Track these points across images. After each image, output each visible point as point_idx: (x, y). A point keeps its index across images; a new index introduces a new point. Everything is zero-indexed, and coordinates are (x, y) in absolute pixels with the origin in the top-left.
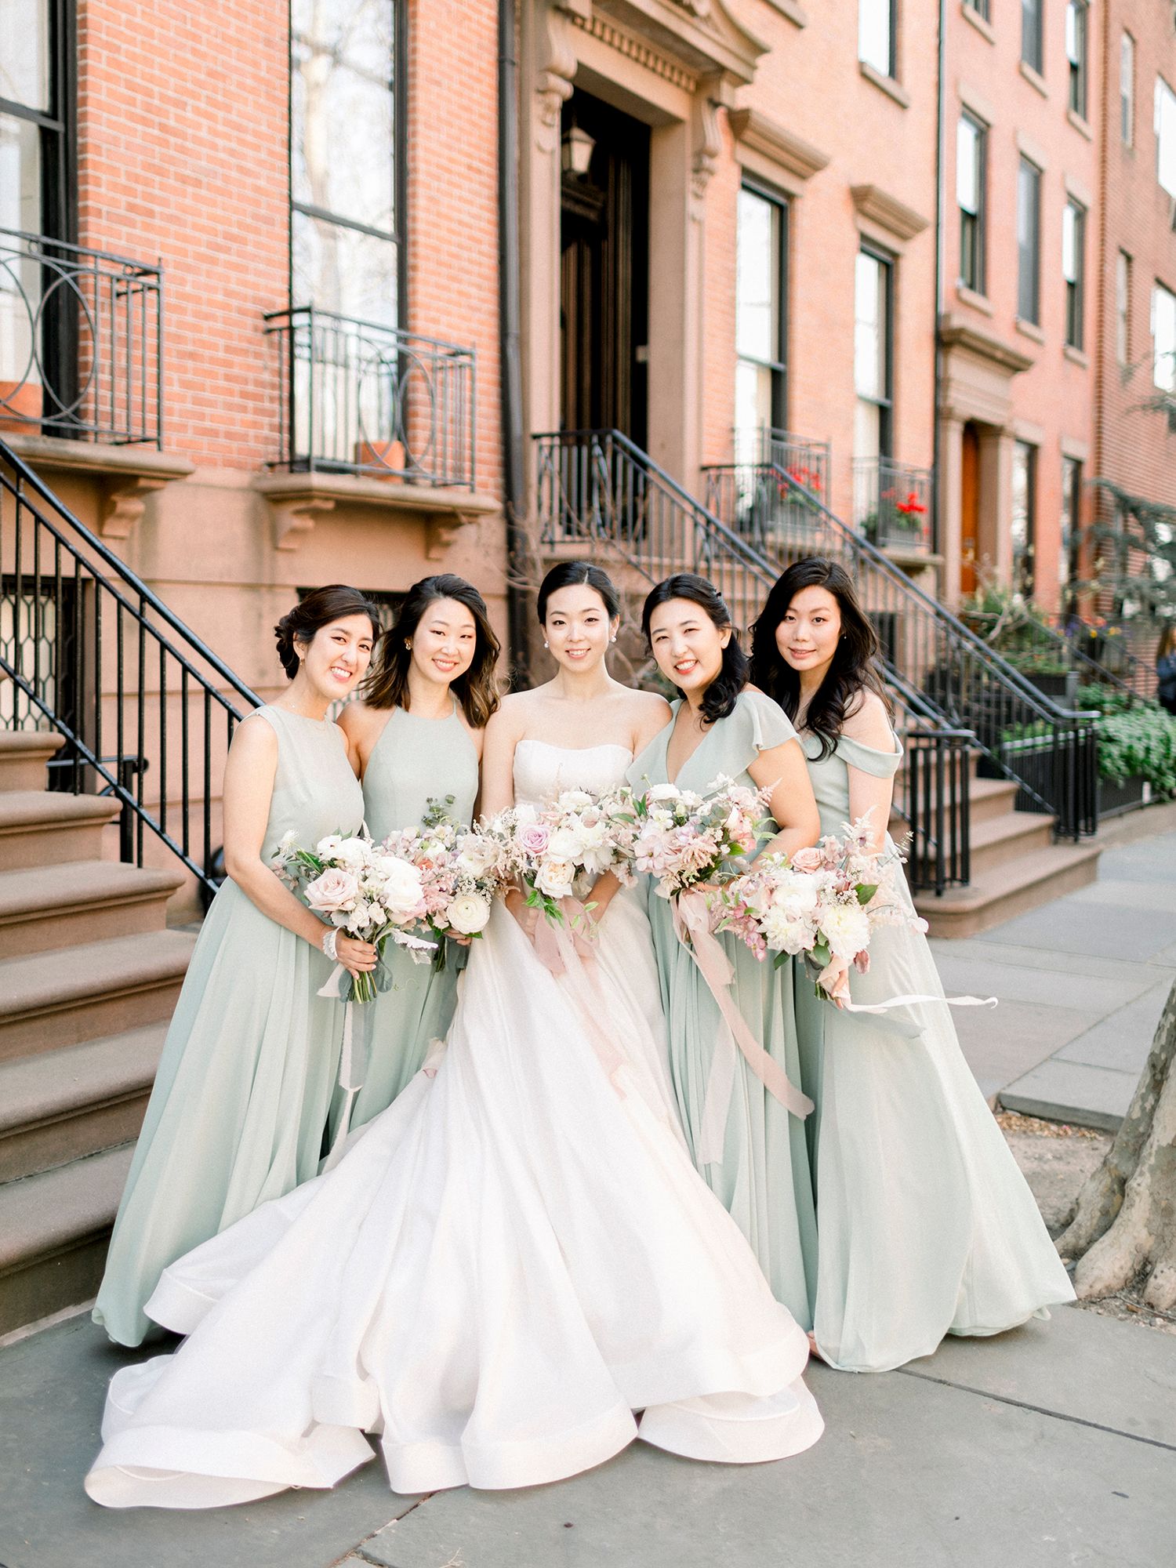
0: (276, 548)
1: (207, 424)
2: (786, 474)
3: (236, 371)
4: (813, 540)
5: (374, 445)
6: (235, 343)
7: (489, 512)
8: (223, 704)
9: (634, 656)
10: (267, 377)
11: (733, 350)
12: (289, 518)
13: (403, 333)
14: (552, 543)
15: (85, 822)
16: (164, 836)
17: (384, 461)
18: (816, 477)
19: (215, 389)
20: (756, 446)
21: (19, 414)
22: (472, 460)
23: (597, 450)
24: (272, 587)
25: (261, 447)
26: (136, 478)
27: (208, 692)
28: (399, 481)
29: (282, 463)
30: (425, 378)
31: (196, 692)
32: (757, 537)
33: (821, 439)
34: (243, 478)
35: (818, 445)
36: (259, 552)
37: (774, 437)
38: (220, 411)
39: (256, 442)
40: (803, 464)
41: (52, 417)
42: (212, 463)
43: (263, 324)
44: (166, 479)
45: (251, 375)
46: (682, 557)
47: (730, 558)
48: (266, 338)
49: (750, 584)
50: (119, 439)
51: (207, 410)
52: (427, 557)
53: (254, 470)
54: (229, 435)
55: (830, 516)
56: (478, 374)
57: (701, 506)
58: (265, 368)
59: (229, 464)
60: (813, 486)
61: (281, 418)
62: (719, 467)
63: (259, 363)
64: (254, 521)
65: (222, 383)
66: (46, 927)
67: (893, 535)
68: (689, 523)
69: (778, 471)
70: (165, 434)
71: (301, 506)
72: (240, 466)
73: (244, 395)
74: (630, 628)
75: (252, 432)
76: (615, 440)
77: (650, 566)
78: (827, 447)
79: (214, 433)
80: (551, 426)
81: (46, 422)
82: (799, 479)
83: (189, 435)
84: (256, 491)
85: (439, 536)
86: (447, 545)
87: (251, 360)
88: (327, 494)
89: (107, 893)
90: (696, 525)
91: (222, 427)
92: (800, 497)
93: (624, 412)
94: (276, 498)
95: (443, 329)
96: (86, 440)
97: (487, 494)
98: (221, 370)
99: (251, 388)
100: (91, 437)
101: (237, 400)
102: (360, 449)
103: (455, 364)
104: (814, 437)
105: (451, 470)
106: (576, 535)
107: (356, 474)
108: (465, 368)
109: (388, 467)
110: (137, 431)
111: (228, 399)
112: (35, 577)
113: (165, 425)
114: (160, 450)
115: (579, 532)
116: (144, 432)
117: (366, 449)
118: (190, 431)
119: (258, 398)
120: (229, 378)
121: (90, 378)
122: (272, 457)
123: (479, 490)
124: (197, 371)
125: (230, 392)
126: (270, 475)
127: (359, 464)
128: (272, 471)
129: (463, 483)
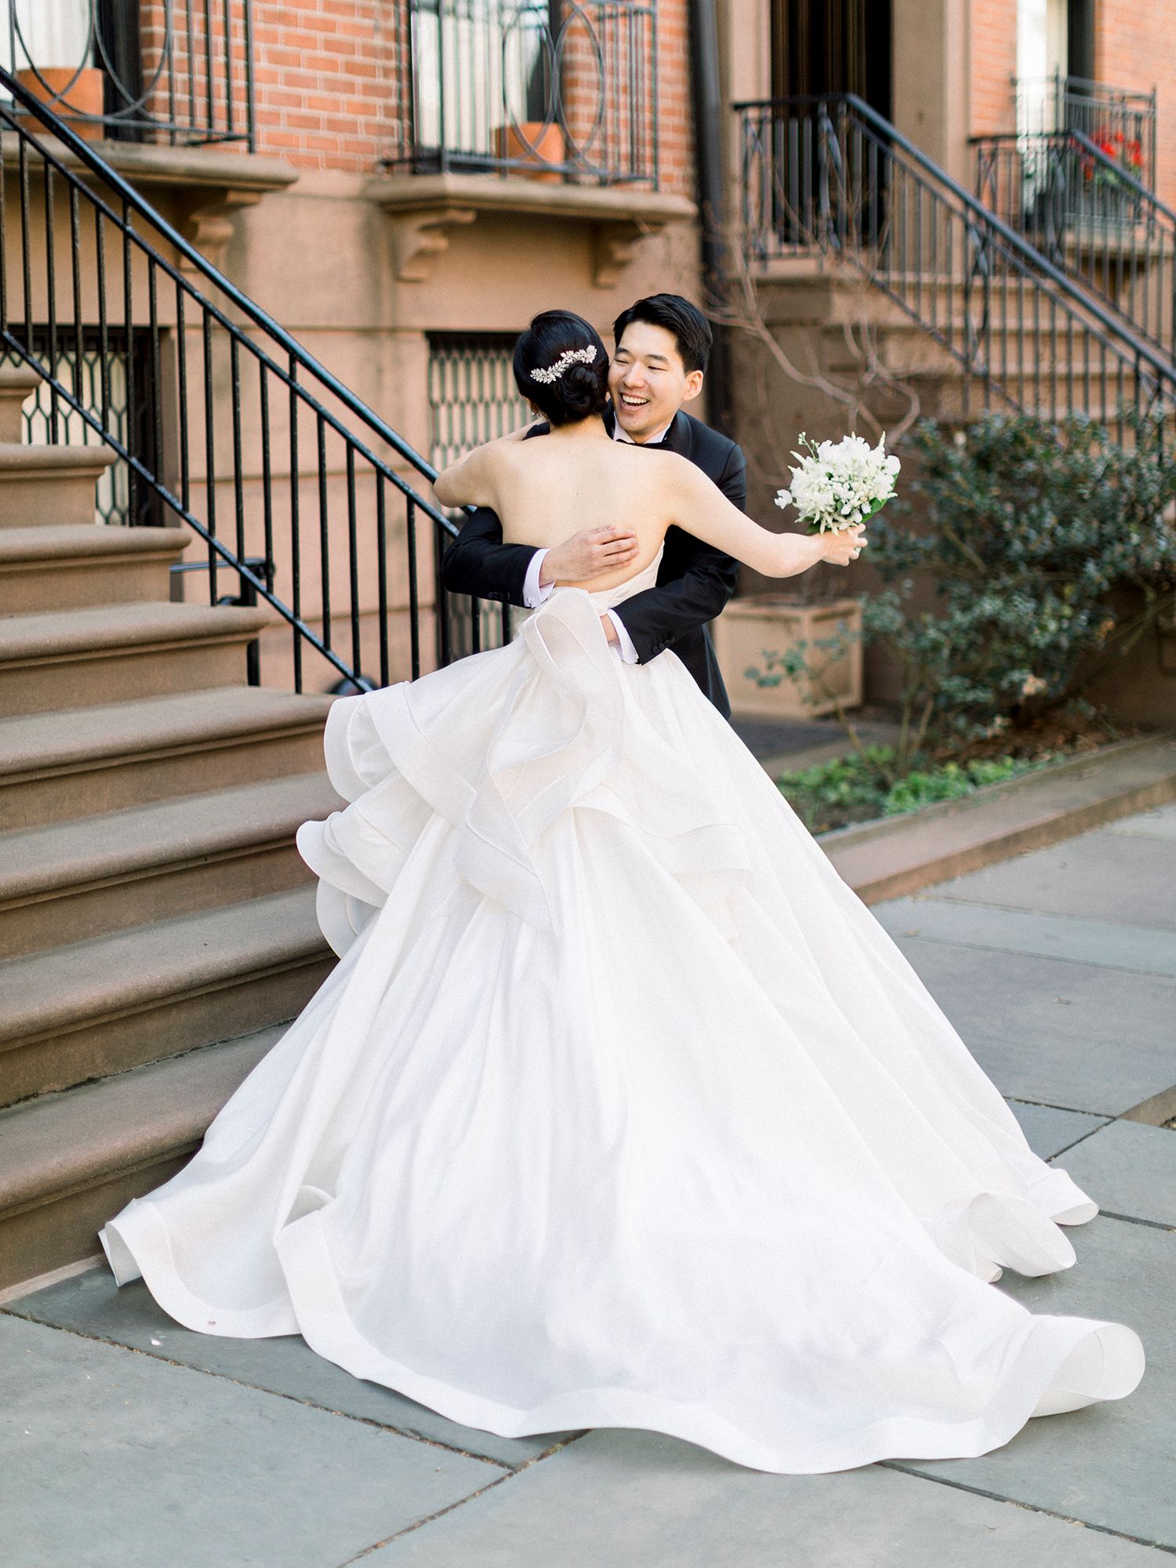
0: (398, 278)
1: (305, 111)
2: (1093, 146)
3: (338, 36)
5: (524, 129)
7: (678, 217)
8: (401, 488)
9: (881, 411)
10: (378, 41)
12: (414, 238)
14: (763, 257)
15: (229, 639)
16: (329, 653)
17: (537, 151)
18: (1137, 146)
19: (314, 63)
20: (1049, 106)
21: (76, 111)
22: (655, 144)
23: (826, 124)
24: (393, 331)
25: (373, 139)
26: (224, 191)
27: (381, 473)
28: (558, 179)
29: (401, 161)
30: (588, 31)
31: (365, 472)
32: (1051, 238)
33: (1146, 91)
34: (348, 184)
35: (1138, 98)
36: (376, 284)
37: (1072, 90)
38: (320, 93)
39: (369, 133)
40: (1117, 127)
41: (118, 114)
42: (312, 163)
44: (260, 191)
45: (359, 40)
46: (949, 272)
47: (1016, 272)
49: (1044, 307)
50: (195, 137)
51: (304, 92)
52: (595, 283)
53: (366, 171)
54: (334, 125)
55: (1154, 205)
56: (661, 22)
57: (970, 196)
58: (376, 29)
59: (332, 164)
60: (1131, 159)
61: (400, 97)
62: (995, 139)
63: (368, 22)
64: (369, 241)
65: (322, 53)
66: (200, 763)
68: (957, 225)
69: (1078, 143)
70: (261, 130)
71: (431, 219)
72: (348, 167)
73: (351, 68)
74: (877, 377)
75: (361, 119)
76: (851, 108)
77: (902, 286)
78: (1151, 101)
79: (312, 123)
80: (758, 90)
81: (110, 120)
82: (1109, 151)
83: (283, 128)
84: (370, 200)
85: (610, 254)
86: (622, 265)
87: (358, 20)
88: (465, 202)
89: (267, 723)
90: (967, 227)
91: (323, 115)
92: (1111, 178)
93: (857, 62)
94: (396, 210)
96: (154, 142)
97: (673, 192)
98: (321, 36)
99: (359, 58)
100: (163, 137)
101: (342, 76)
102: (500, 136)
103: (628, 11)
104: (1132, 86)
105: (626, 160)
106: (797, 244)
107: (502, 171)
108: (642, 14)
109: (543, 161)
110: (220, 126)
111: (329, 74)
112: (100, 327)
113: (257, 117)
114: (251, 150)
115: (802, 242)
116: (230, 127)
117: (507, 136)
118: (283, 122)
119: (368, 71)
120: (330, 45)
121: (163, 57)
122: (389, 153)
123: (664, 186)
124: (289, 39)
125: (332, 65)
126: (386, 177)
127: (505, 158)
128: (388, 173)
129: (643, 178)
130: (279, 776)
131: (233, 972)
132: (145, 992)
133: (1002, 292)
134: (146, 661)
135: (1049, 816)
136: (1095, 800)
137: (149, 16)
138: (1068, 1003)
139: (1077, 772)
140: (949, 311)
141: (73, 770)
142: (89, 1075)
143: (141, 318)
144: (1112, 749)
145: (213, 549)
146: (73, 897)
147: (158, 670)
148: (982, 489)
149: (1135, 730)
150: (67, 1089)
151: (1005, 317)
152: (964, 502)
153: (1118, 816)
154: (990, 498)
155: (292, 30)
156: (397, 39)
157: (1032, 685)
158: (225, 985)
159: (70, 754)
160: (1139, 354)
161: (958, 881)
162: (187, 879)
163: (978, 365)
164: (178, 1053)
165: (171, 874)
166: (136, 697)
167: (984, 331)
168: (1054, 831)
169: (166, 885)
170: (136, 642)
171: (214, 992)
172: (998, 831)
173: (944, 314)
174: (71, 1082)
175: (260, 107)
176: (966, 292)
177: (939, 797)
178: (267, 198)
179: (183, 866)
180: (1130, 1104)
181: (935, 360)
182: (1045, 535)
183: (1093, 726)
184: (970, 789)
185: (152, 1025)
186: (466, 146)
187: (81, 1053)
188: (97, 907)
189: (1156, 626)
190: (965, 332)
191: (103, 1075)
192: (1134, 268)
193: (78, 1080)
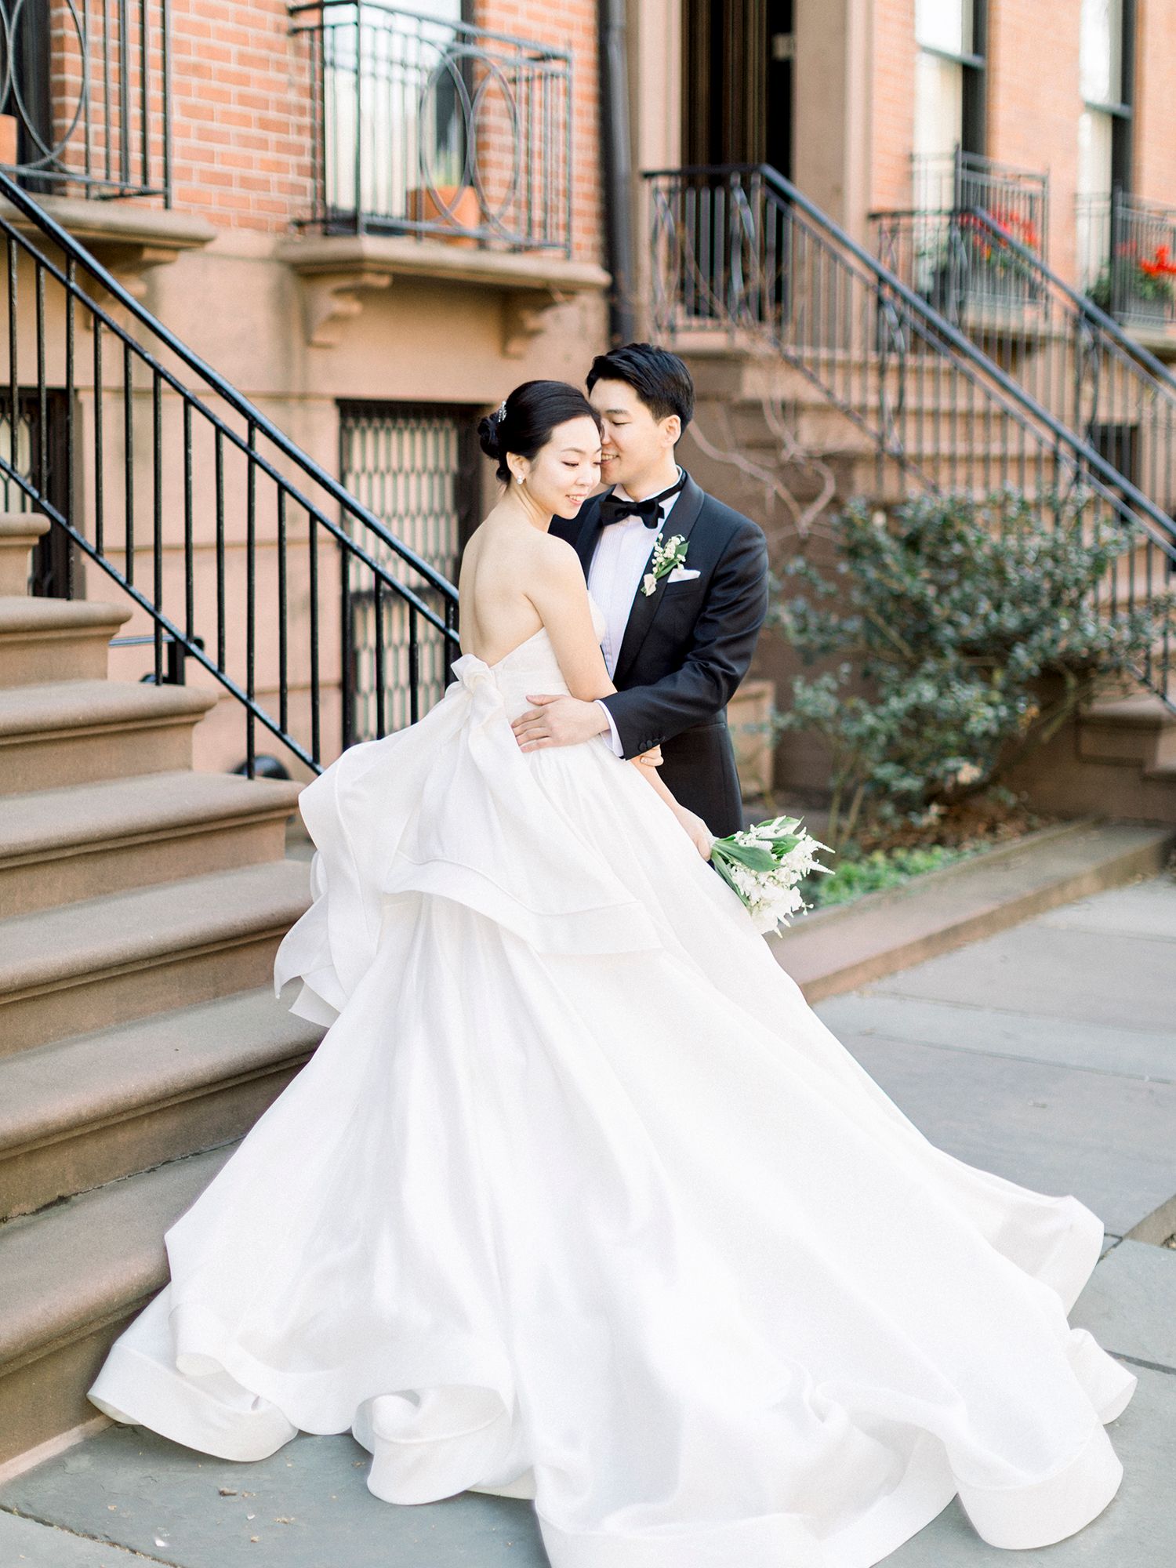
0: (309, 343)
1: (217, 167)
3: (253, 90)
4: (1021, 318)
5: (440, 192)
6: (250, 50)
7: (588, 286)
10: (292, 97)
11: (912, 40)
12: (328, 301)
13: (467, 28)
14: (673, 329)
15: (175, 721)
17: (453, 214)
18: (1030, 226)
19: (227, 117)
22: (568, 211)
23: (739, 196)
24: (303, 397)
25: (286, 198)
26: (139, 248)
27: (345, 547)
28: (471, 245)
29: (314, 221)
30: (505, 95)
31: (329, 546)
32: (952, 315)
33: (1036, 169)
34: (262, 244)
35: (1030, 177)
36: (287, 348)
38: (233, 148)
39: (281, 192)
40: (1010, 205)
41: (33, 165)
42: (223, 221)
43: (288, 22)
44: (176, 249)
45: (272, 96)
46: (846, 346)
47: (933, 351)
48: (291, 40)
49: (961, 387)
50: (106, 191)
51: (218, 148)
52: (504, 352)
53: (278, 231)
54: (246, 183)
56: (574, 87)
58: (291, 84)
59: (246, 223)
61: (314, 156)
62: (894, 215)
63: (283, 77)
64: (281, 303)
65: (235, 108)
66: (155, 853)
67: (1134, 310)
70: (176, 186)
71: (345, 282)
72: (259, 226)
73: (265, 124)
74: (793, 455)
75: (274, 177)
76: (765, 180)
77: (815, 363)
78: (1044, 182)
79: (225, 180)
80: (669, 158)
81: (25, 170)
83: (195, 184)
84: (282, 261)
85: (521, 323)
86: (534, 333)
87: (272, 74)
88: (382, 266)
89: (223, 811)
91: (236, 171)
93: (757, 133)
94: (310, 272)
95: (521, 20)
96: (64, 195)
97: (585, 261)
98: (234, 89)
99: (272, 114)
100: (72, 190)
101: (255, 131)
102: (416, 198)
103: (543, 73)
104: (1025, 165)
105: (540, 226)
106: (708, 317)
107: (417, 234)
108: (557, 77)
109: (459, 225)
110: (135, 180)
111: (243, 130)
112: (39, 388)
113: (173, 172)
114: (167, 206)
115: (712, 314)
116: (145, 181)
117: (424, 198)
118: (195, 177)
119: (282, 128)
120: (244, 100)
121: (79, 108)
122: (300, 212)
123: (576, 254)
124: (203, 92)
125: (245, 121)
126: (298, 238)
127: (421, 220)
128: (300, 233)
129: (554, 245)
130: (232, 867)
131: (208, 1079)
132: (120, 1102)
133: (918, 371)
134: (92, 743)
135: (983, 908)
136: (1029, 892)
137: (61, 64)
138: (1044, 1106)
139: (1004, 862)
140: (864, 389)
141: (25, 861)
142: (59, 1193)
143: (55, 378)
144: (1034, 839)
145: (159, 624)
146: (34, 999)
147: (103, 753)
148: (912, 571)
149: (1053, 818)
150: (38, 1211)
151: (921, 395)
152: (895, 586)
153: (1049, 907)
154: (922, 581)
155: (206, 82)
156: (312, 96)
157: (968, 773)
158: (199, 1094)
159: (25, 844)
160: (1059, 436)
161: (901, 975)
162: (149, 979)
163: (892, 444)
164: (150, 1168)
165: (134, 973)
166: (81, 782)
167: (900, 411)
168: (990, 923)
169: (127, 986)
170: (83, 723)
171: (187, 1101)
172: (938, 924)
173: (859, 391)
174: (42, 1201)
175: (176, 161)
176: (882, 370)
177: (873, 886)
178: (183, 256)
179: (146, 965)
180: (1134, 1219)
181: (851, 438)
182: (978, 620)
183: (1012, 815)
184: (902, 879)
185: (123, 1137)
186: (382, 209)
187: (53, 1171)
188: (59, 1010)
189: (1076, 712)
190: (879, 410)
191: (74, 1191)
192: (1022, 348)
193: (49, 1199)
